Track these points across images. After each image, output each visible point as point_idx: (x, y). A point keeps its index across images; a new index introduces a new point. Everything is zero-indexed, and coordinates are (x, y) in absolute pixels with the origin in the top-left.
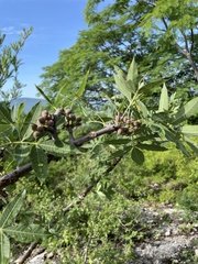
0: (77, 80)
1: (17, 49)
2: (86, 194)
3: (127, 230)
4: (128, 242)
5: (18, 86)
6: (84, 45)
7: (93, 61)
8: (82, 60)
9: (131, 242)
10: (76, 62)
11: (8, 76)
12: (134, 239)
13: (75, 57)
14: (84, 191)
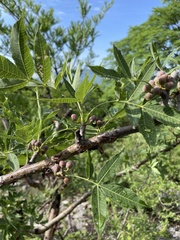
0: (141, 57)
1: (96, 22)
2: (139, 166)
3: (165, 209)
4: (164, 220)
5: (92, 55)
6: (155, 22)
7: (161, 39)
8: (151, 37)
9: (167, 221)
10: (144, 39)
11: (86, 46)
12: (170, 220)
13: (143, 34)
14: (138, 163)
